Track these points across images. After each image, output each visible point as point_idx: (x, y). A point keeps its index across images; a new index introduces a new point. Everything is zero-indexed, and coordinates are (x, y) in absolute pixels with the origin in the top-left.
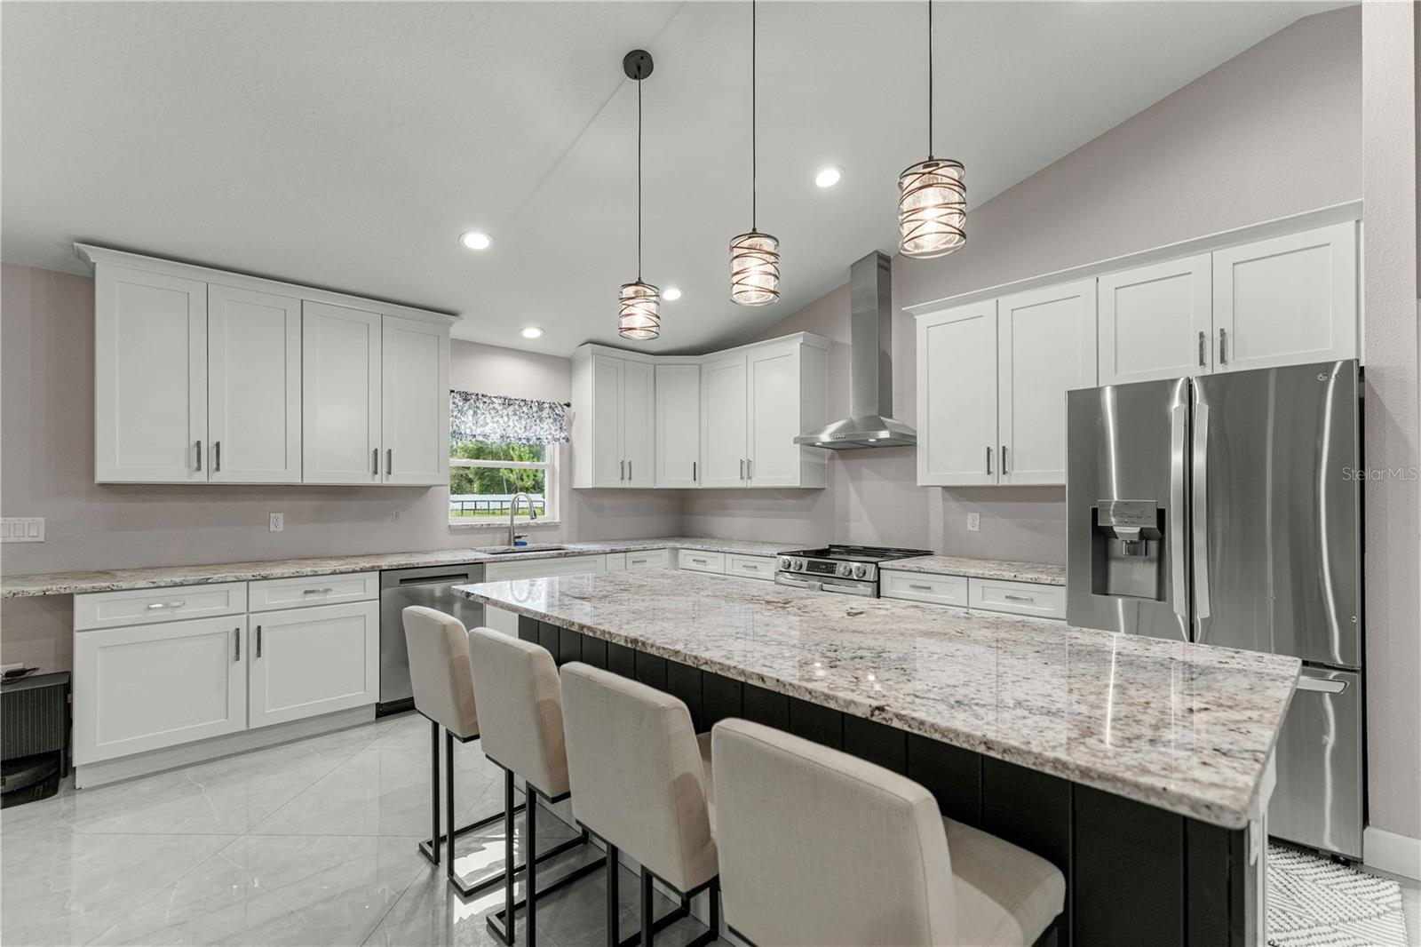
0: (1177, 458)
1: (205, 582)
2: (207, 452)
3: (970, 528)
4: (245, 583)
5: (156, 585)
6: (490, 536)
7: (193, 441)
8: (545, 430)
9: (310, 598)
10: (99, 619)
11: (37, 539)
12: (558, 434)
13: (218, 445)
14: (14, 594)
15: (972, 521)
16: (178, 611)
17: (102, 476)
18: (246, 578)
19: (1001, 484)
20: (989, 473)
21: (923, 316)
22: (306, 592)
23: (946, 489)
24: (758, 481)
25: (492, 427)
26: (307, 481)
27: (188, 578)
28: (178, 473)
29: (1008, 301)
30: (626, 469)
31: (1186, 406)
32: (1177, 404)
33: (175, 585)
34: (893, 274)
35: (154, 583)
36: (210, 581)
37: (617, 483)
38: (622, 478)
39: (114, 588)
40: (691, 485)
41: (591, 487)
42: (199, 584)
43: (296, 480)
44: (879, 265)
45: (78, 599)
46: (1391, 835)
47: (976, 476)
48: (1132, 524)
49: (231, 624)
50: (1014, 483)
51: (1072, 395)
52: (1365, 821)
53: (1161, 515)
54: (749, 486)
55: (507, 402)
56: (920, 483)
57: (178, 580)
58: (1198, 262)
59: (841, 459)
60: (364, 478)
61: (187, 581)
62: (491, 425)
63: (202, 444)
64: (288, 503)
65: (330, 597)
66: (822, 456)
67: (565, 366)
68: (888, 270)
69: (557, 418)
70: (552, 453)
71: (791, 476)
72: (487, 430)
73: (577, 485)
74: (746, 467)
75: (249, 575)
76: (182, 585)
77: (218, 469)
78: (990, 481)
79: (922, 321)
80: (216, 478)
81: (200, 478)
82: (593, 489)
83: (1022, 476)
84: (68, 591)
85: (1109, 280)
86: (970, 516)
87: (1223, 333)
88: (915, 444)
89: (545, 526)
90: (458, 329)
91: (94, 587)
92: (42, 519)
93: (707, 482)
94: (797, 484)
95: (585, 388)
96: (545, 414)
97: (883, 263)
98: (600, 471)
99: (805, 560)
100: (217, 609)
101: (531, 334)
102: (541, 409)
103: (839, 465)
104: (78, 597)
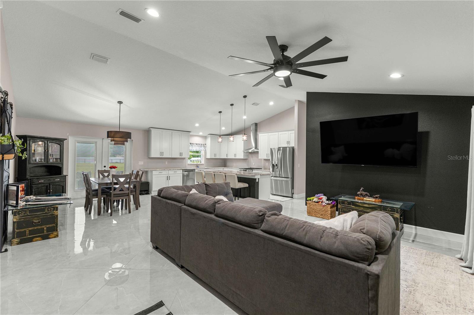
1: (164, 170)
2: (162, 153)
3: (267, 165)
4: (168, 170)
6: (193, 166)
7: (160, 152)
8: (202, 148)
10: (155, 174)
12: (204, 149)
13: (164, 152)
16: (162, 173)
17: (152, 156)
20: (267, 157)
22: (174, 172)
23: (264, 159)
24: (237, 157)
25: (195, 148)
26: (172, 157)
29: (270, 134)
30: (215, 155)
33: (162, 170)
34: (257, 126)
37: (213, 157)
38: (215, 157)
39: (156, 170)
40: (226, 158)
43: (171, 157)
44: (255, 125)
46: (296, 195)
49: (167, 175)
51: (271, 149)
52: (293, 194)
54: (235, 158)
55: (197, 144)
56: (259, 158)
60: (179, 157)
64: (168, 160)
65: (177, 173)
66: (245, 153)
67: (205, 137)
69: (204, 146)
70: (203, 153)
71: (242, 157)
72: (194, 149)
73: (207, 158)
74: (235, 155)
77: (163, 155)
79: (260, 135)
80: (163, 157)
81: (161, 157)
82: (210, 158)
85: (279, 133)
86: (267, 163)
87: (289, 141)
88: (259, 152)
89: (202, 164)
90: (191, 134)
92: (143, 162)
93: (229, 157)
95: (209, 141)
96: (202, 146)
98: (211, 155)
99: (243, 170)
100: (166, 173)
101: (201, 134)
102: (201, 145)
103: (250, 155)
104: (153, 171)
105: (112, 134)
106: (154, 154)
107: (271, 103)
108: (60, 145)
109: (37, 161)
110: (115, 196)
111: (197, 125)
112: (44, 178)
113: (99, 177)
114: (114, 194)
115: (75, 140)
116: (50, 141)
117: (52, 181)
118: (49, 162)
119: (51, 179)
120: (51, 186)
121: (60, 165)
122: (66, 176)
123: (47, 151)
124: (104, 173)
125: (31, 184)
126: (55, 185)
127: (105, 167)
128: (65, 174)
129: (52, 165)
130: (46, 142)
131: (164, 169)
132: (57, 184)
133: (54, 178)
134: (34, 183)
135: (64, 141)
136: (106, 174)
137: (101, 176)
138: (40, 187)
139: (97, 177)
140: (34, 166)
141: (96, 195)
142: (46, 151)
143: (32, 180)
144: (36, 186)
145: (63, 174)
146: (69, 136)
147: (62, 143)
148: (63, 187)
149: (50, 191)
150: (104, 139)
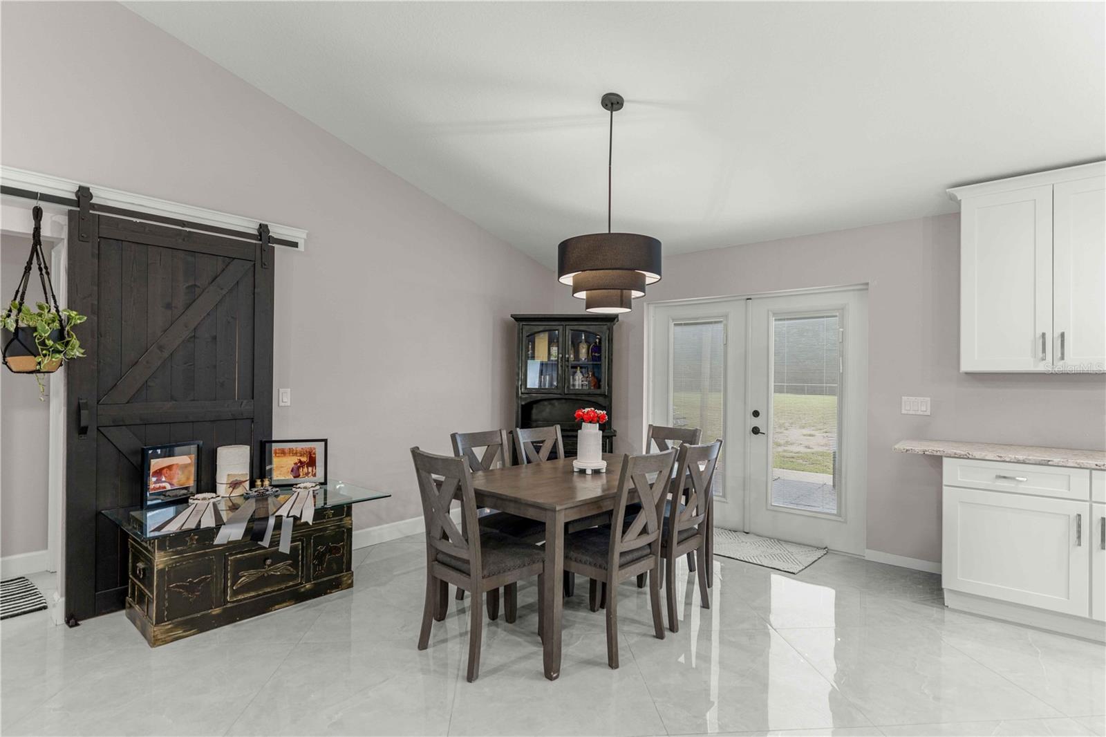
1: (1046, 463)
2: (1052, 342)
4: (1088, 471)
5: (1002, 459)
7: (1039, 333)
10: (959, 479)
11: (926, 414)
13: (1063, 335)
14: (907, 450)
16: (1021, 486)
17: (966, 366)
18: (1089, 466)
27: (1030, 458)
28: (1026, 362)
33: (1018, 462)
35: (1001, 457)
36: (1050, 463)
39: (970, 457)
42: (1039, 464)
45: (945, 460)
49: (1073, 509)
57: (1021, 457)
61: (1029, 460)
63: (1047, 336)
75: (1092, 463)
76: (1024, 463)
77: (1062, 358)
81: (1044, 366)
84: (938, 454)
91: (955, 454)
92: (929, 399)
115: (668, 318)
118: (569, 391)
127: (756, 414)
140: (529, 400)
150: (750, 299)
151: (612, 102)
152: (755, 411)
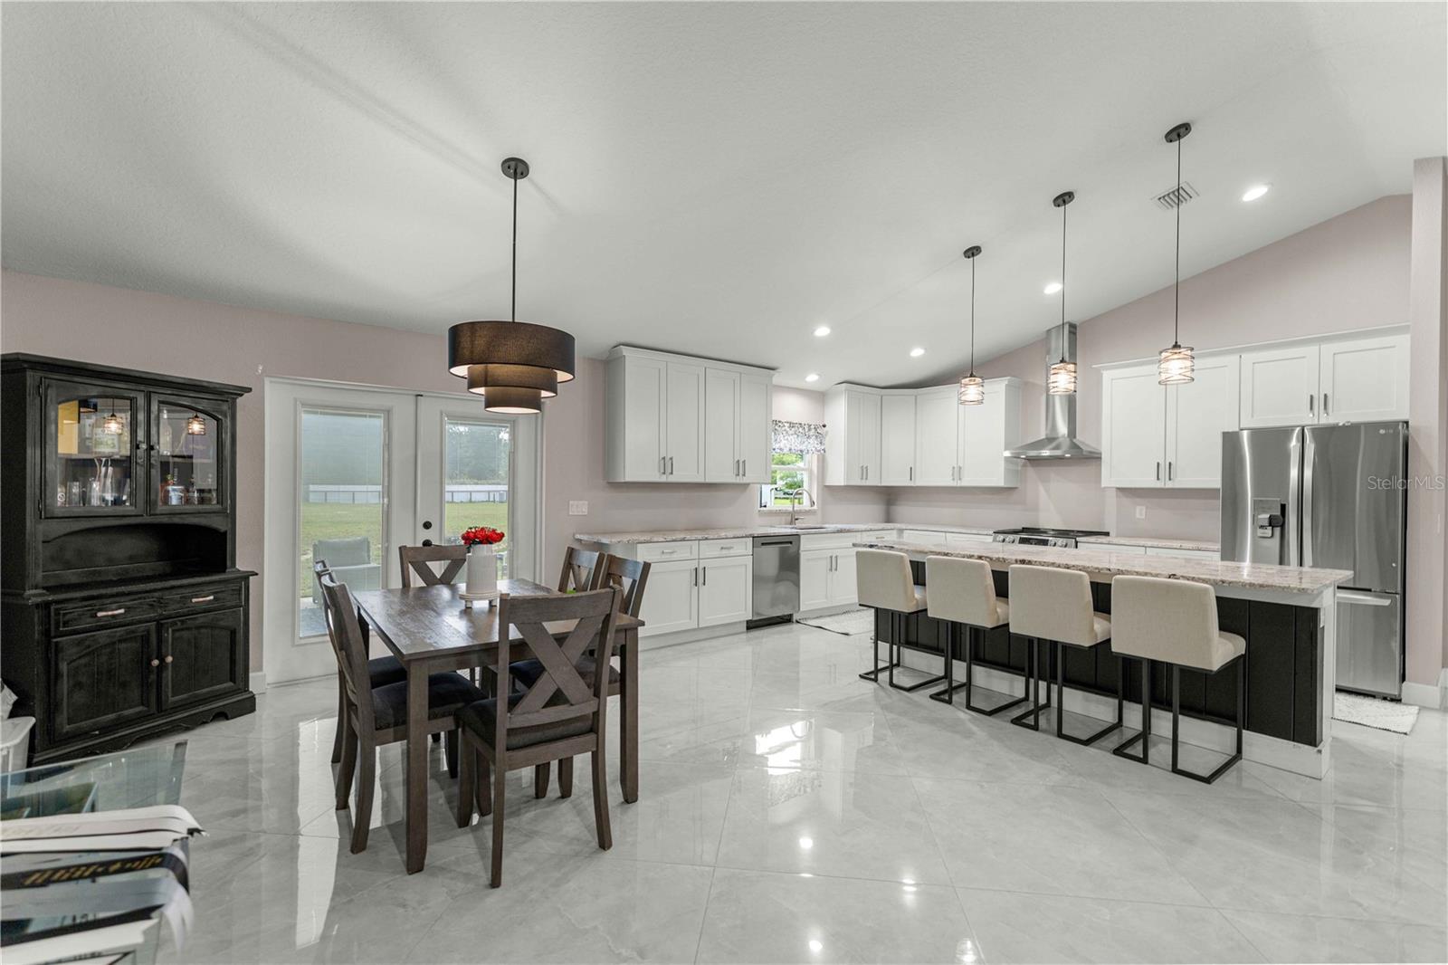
0: (1294, 473)
1: (684, 540)
2: (666, 464)
3: (1138, 516)
4: (698, 541)
5: (666, 540)
6: (780, 518)
7: (661, 457)
8: (812, 444)
9: (724, 552)
11: (586, 514)
12: (819, 447)
13: (672, 459)
15: (1140, 511)
16: (673, 556)
19: (1167, 486)
20: (1158, 479)
21: (1108, 372)
22: (722, 548)
23: (1120, 489)
24: (966, 482)
26: (708, 481)
30: (864, 471)
31: (1300, 445)
32: (1294, 443)
33: (673, 541)
34: (1078, 337)
37: (857, 482)
38: (862, 479)
39: (651, 541)
40: (908, 483)
41: (842, 484)
42: (681, 540)
43: (700, 480)
44: (1070, 331)
46: (1420, 686)
47: (1149, 481)
48: (1264, 512)
49: (694, 565)
50: (1177, 486)
51: (1225, 434)
52: (1403, 678)
53: (1283, 507)
54: (959, 485)
55: (792, 425)
56: (1103, 486)
57: (674, 538)
58: (1312, 350)
59: (1033, 466)
60: (734, 479)
61: (677, 539)
62: (784, 442)
63: (665, 459)
65: (732, 552)
66: (1017, 464)
67: (824, 400)
68: (1075, 334)
69: (818, 435)
70: (810, 460)
71: (998, 481)
73: (829, 483)
74: (958, 472)
75: (700, 537)
77: (674, 473)
78: (1159, 485)
79: (1107, 375)
80: (672, 479)
81: (663, 479)
82: (845, 486)
83: (1181, 481)
85: (1248, 358)
86: (1138, 509)
87: (1326, 396)
88: (1101, 458)
89: (809, 512)
90: (777, 378)
91: (644, 540)
92: (586, 502)
93: (923, 482)
94: (1001, 484)
95: (838, 414)
96: (811, 433)
97: (1072, 329)
98: (848, 474)
99: (1017, 537)
100: (687, 555)
101: (812, 378)
102: (809, 430)
103: (1031, 471)
104: (639, 545)
105: (481, 343)
106: (637, 464)
107: (1255, 193)
108: (218, 420)
109: (95, 502)
110: (517, 740)
111: (822, 331)
112: (130, 594)
113: (406, 584)
114: (511, 732)
115: (295, 400)
116: (162, 398)
117: (172, 609)
118: (160, 508)
119: (168, 596)
120: (169, 635)
121: (219, 523)
122: (246, 577)
123: (144, 446)
124: (428, 563)
125: (46, 633)
126: (188, 629)
127: (427, 525)
128: (242, 565)
129: (176, 520)
130: (141, 401)
131: (682, 536)
132: (201, 619)
133: (186, 592)
134: (66, 624)
135: (239, 400)
136: (438, 568)
137: (417, 581)
138: (106, 646)
139: (396, 583)
140: (68, 530)
141: (396, 724)
142: (138, 447)
143: (53, 607)
144: (80, 643)
145: (234, 564)
146: (267, 381)
147: (225, 407)
148: (233, 633)
149: (162, 660)
150: (421, 396)
151: (516, 168)
152: (430, 524)
